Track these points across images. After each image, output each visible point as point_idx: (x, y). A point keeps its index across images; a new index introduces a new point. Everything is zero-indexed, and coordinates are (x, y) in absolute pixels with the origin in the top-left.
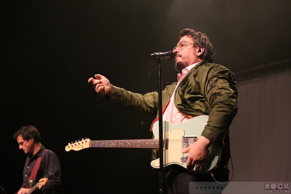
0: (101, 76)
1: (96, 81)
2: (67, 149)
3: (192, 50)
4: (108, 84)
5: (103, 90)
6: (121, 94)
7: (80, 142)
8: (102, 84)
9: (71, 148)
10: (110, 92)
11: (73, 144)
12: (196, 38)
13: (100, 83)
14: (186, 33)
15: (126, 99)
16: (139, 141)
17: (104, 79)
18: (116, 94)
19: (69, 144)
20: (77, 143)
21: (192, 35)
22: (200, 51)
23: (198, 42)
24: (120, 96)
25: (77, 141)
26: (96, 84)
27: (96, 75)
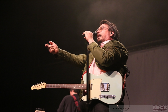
0: (53, 42)
1: (50, 46)
2: (32, 88)
3: (108, 33)
4: (57, 48)
5: (54, 51)
6: (64, 53)
7: (40, 85)
8: (54, 47)
9: (34, 88)
10: (58, 52)
11: (36, 86)
12: (110, 26)
13: (52, 47)
14: (104, 22)
15: (67, 57)
16: (75, 85)
17: (54, 45)
18: (61, 54)
19: (33, 85)
20: (38, 85)
21: (108, 24)
22: (112, 34)
23: (111, 28)
24: (64, 55)
25: (38, 84)
26: (50, 47)
27: (50, 42)
